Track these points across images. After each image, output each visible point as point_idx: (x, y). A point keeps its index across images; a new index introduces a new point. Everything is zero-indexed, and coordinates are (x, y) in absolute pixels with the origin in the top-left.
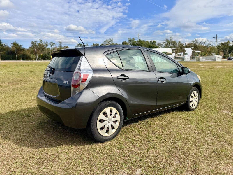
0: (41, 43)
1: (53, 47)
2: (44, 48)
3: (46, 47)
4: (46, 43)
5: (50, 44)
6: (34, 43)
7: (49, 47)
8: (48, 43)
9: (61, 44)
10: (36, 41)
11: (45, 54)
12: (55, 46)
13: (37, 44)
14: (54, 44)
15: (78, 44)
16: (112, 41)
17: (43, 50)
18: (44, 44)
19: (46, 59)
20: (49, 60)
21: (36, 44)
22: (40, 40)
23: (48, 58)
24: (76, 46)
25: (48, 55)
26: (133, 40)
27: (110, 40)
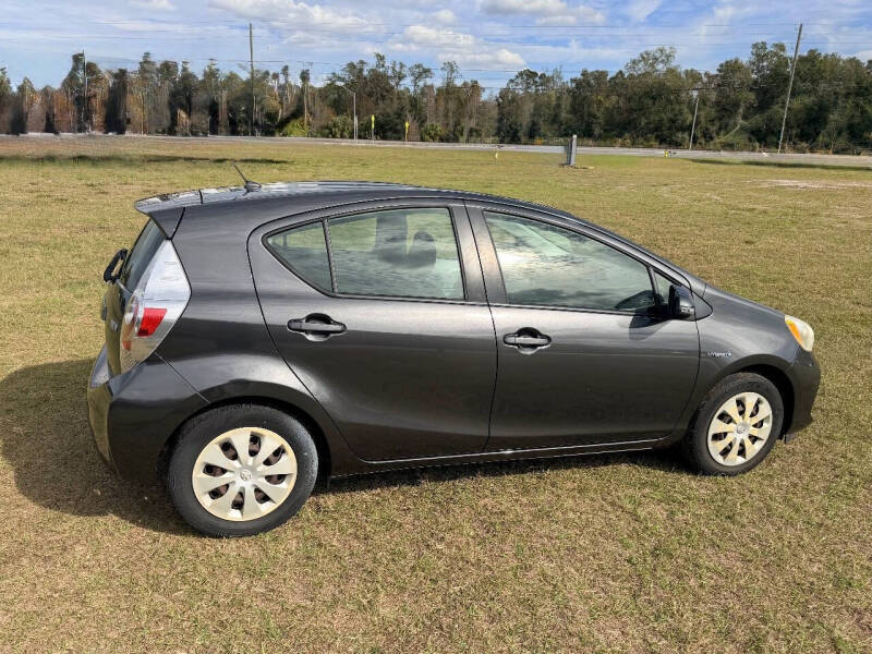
0: (381, 70)
1: (421, 84)
2: (387, 91)
3: (397, 84)
4: (397, 69)
5: (413, 74)
6: (355, 67)
7: (407, 83)
8: (405, 71)
9: (452, 71)
10: (362, 62)
11: (388, 115)
12: (429, 81)
13: (365, 73)
14: (427, 72)
15: (521, 74)
16: (668, 56)
17: (383, 97)
18: (390, 73)
19: (389, 134)
20: (399, 139)
21: (361, 70)
22: (378, 55)
23: (396, 131)
24: (512, 81)
25: (398, 121)
26: (776, 54)
27: (658, 55)
